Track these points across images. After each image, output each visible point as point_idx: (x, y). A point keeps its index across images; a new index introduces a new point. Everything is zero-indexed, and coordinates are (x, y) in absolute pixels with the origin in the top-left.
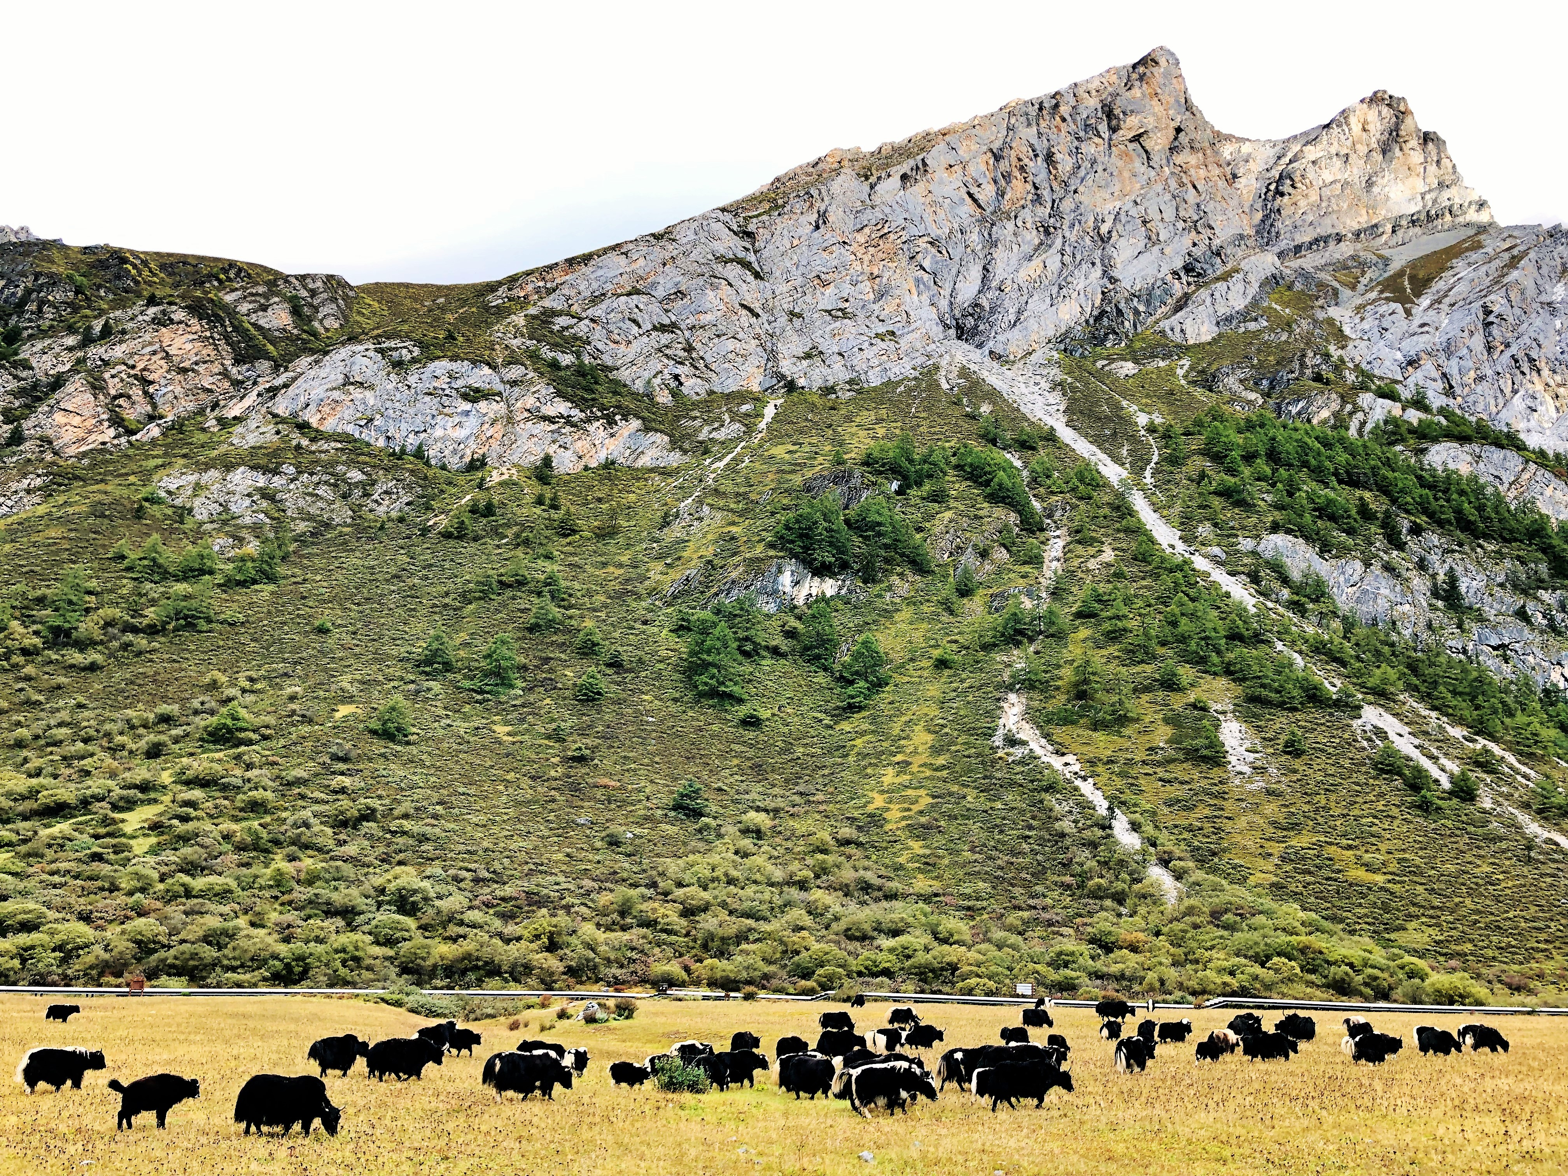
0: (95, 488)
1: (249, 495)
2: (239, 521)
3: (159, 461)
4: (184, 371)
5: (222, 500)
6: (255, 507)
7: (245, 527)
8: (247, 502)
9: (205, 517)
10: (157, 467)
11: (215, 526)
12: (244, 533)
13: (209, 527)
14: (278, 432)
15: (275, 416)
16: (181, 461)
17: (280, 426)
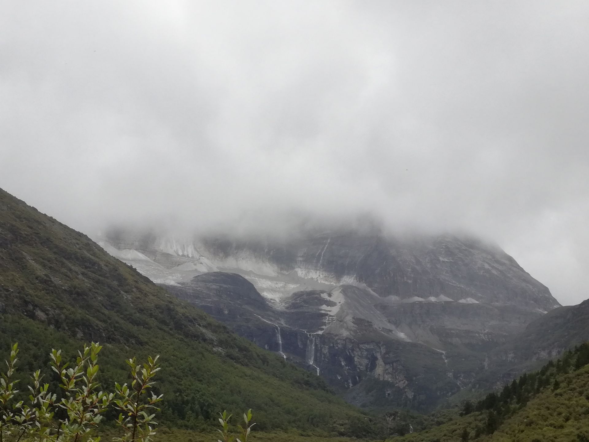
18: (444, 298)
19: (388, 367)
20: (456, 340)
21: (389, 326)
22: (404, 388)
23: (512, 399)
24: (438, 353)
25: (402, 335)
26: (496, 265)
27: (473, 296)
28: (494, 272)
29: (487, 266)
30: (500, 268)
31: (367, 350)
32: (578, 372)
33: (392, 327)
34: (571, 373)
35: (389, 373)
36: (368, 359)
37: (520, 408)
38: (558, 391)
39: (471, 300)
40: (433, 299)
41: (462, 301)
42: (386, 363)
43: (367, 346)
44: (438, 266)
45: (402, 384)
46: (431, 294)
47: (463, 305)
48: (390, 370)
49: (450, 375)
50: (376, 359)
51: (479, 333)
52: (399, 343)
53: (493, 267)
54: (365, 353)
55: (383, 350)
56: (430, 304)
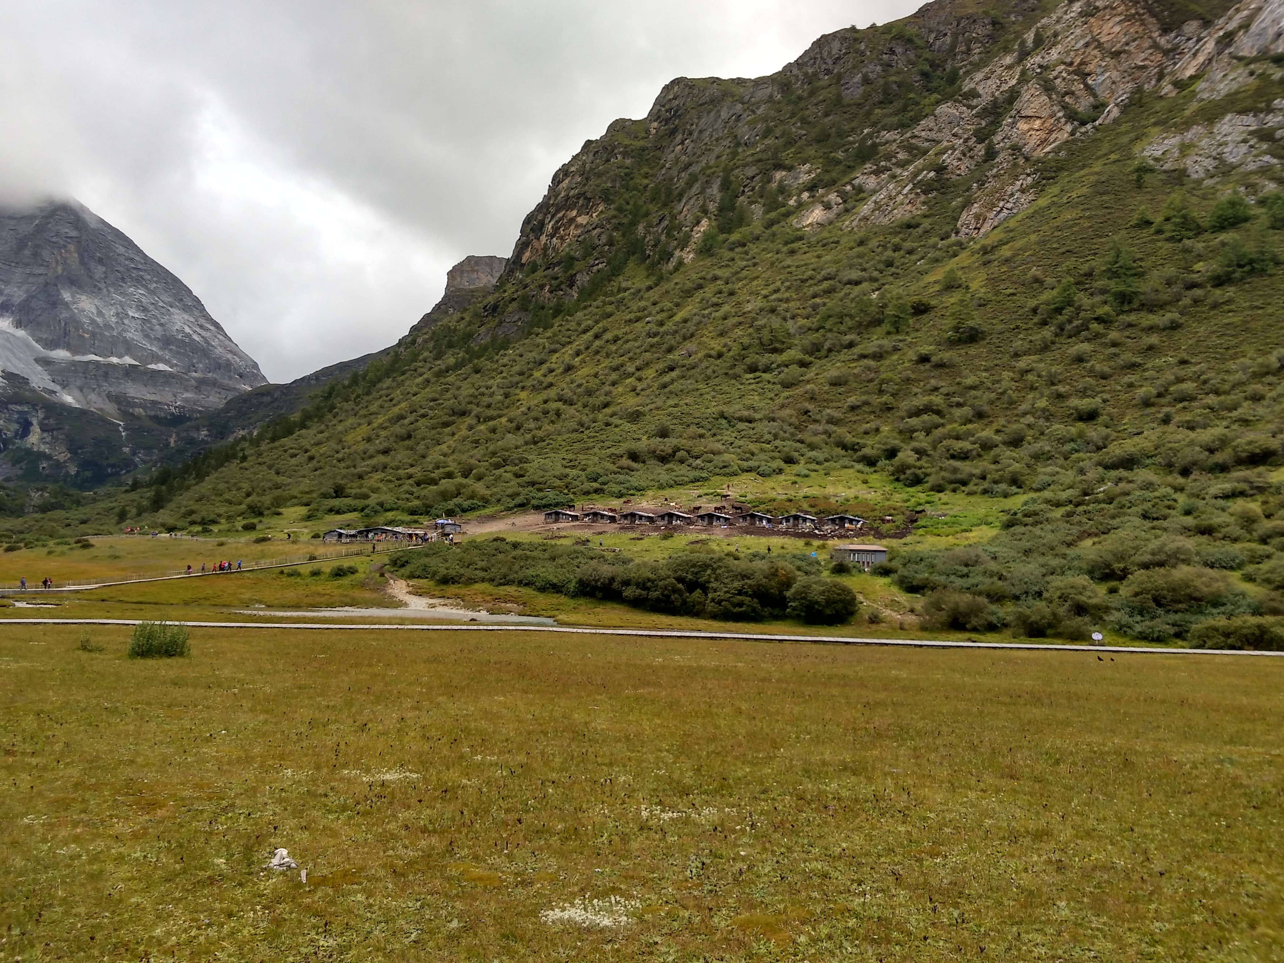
0: (1082, 173)
1: (1245, 141)
2: (1241, 170)
3: (1132, 135)
4: (1116, 55)
5: (1214, 154)
6: (1255, 152)
7: (1251, 173)
8: (1244, 148)
9: (1202, 174)
10: (1131, 141)
11: (1216, 179)
12: (1254, 179)
13: (1208, 182)
14: (1252, 74)
15: (1240, 59)
16: (1157, 129)
17: (1252, 66)
18: (128, 360)
19: (45, 435)
20: (139, 411)
21: (52, 386)
22: (65, 462)
23: (191, 474)
24: (114, 424)
25: (69, 399)
26: (198, 330)
27: (166, 362)
28: (195, 337)
29: (187, 330)
30: (204, 333)
31: (19, 412)
32: (272, 445)
33: (57, 388)
34: (264, 446)
35: (46, 443)
36: (18, 423)
37: (197, 484)
38: (245, 464)
39: (161, 367)
40: (114, 360)
41: (152, 366)
42: (43, 430)
43: (19, 408)
44: (126, 321)
45: (62, 456)
46: (112, 354)
47: (154, 371)
48: (48, 439)
49: (126, 450)
50: (31, 424)
51: (168, 405)
52: (65, 408)
53: (195, 332)
54: (16, 416)
55: (41, 415)
56: (110, 365)
